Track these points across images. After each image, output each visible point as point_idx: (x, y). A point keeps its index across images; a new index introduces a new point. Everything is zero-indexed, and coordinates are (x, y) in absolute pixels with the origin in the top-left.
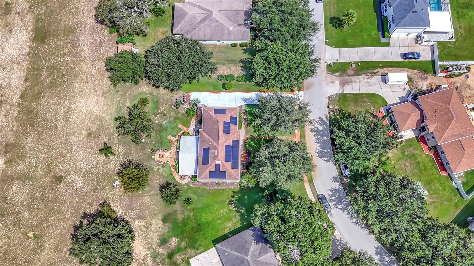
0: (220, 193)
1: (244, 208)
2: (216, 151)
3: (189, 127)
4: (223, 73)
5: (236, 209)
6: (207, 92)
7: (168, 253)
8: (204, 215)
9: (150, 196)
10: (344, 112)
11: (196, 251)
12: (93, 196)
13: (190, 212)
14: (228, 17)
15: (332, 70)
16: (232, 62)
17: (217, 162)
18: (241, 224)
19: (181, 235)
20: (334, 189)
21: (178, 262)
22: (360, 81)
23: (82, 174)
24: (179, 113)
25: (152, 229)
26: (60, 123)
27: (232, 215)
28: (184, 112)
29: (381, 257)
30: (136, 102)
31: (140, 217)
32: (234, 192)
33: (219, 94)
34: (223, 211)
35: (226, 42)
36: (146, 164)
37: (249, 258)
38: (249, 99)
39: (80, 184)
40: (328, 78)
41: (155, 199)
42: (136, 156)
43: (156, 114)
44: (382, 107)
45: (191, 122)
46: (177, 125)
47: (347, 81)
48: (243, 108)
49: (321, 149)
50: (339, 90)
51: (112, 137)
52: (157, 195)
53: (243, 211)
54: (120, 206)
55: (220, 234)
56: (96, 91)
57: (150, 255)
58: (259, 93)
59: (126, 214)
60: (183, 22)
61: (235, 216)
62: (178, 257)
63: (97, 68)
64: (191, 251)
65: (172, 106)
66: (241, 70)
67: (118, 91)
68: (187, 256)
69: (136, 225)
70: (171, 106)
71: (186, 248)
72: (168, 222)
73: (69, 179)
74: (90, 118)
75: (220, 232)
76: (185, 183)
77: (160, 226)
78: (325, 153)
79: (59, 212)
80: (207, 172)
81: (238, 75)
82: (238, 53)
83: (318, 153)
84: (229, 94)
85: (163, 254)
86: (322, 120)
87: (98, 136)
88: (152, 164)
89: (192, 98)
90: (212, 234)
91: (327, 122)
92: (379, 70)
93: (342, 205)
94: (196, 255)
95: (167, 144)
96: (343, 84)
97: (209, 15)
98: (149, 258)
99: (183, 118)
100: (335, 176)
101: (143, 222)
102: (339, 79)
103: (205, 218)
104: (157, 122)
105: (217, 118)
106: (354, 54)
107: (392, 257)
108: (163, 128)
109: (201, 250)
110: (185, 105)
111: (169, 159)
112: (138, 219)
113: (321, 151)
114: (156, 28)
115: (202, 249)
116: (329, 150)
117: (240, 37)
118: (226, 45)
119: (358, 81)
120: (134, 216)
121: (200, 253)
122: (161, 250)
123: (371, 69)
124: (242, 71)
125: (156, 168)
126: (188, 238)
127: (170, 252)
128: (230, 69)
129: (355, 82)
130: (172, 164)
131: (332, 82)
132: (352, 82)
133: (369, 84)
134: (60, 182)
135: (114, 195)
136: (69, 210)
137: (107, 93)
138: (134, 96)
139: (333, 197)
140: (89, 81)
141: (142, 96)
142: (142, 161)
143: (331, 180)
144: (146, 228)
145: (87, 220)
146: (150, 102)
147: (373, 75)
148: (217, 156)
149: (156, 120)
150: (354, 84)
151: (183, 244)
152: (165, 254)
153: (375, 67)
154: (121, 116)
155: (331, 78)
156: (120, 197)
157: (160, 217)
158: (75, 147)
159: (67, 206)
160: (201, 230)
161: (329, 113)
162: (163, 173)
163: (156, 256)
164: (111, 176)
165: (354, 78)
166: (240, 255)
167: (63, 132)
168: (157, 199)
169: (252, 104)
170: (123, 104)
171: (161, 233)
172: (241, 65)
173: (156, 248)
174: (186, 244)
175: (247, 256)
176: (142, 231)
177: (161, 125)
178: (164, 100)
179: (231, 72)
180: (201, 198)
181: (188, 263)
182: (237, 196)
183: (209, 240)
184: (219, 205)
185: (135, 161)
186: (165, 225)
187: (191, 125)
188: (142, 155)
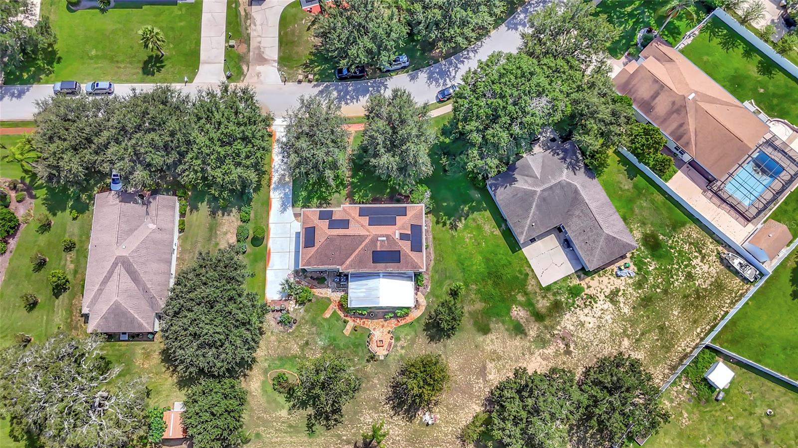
0: (440, 244)
1: (462, 207)
2: (379, 239)
3: (329, 299)
5: (463, 218)
6: (268, 272)
7: (536, 321)
8: (475, 267)
9: (447, 358)
10: (308, 62)
11: (529, 277)
13: (470, 290)
14: (131, 231)
15: (237, 76)
16: (214, 231)
17: (397, 236)
18: (486, 210)
19: (507, 301)
20: (428, 80)
21: (548, 304)
22: (259, 36)
24: (303, 318)
25: (500, 351)
27: (473, 225)
28: (303, 308)
29: (520, 24)
30: (281, 397)
31: (483, 372)
32: (438, 223)
33: (272, 251)
34: (467, 238)
35: (176, 240)
36: (394, 369)
37: (539, 190)
38: (283, 201)
40: (251, 80)
41: (452, 349)
42: (380, 389)
43: (305, 359)
44: (303, 8)
45: (321, 295)
46: (326, 319)
47: (257, 54)
48: (298, 210)
49: (368, 95)
50: (273, 66)
51: (345, 438)
52: (445, 346)
53: (466, 208)
54: (466, 409)
55: (502, 242)
57: (541, 351)
58: (272, 186)
59: (479, 397)
60: (132, 312)
61: (474, 220)
62: (540, 305)
64: (530, 285)
65: (291, 331)
66: (229, 215)
67: (258, 435)
68: (538, 291)
69: (495, 377)
70: (289, 334)
71: (526, 294)
72: (488, 325)
75: (499, 242)
76: (425, 301)
77: (494, 338)
78: (374, 89)
80: (413, 255)
81: (237, 220)
82: (197, 220)
84: (271, 235)
85: (538, 328)
86: (321, 92)
88: (394, 359)
89: (277, 297)
90: (503, 254)
91: (324, 85)
92: (241, 9)
93: (451, 69)
94: (535, 277)
95: (358, 336)
96: (262, 60)
97: (123, 263)
98: (545, 351)
99: (313, 310)
100: (408, 79)
101: (490, 365)
102: (253, 65)
103: (479, 266)
104: (319, 356)
105: (322, 240)
106: (211, 43)
107: (519, 11)
108: (331, 345)
109: (528, 269)
110: (289, 308)
111: (386, 330)
112: (486, 374)
115: (526, 268)
116: (369, 84)
117: (169, 213)
118: (181, 241)
119: (259, 39)
120: (481, 382)
121: (533, 271)
122: (531, 332)
123: (239, 20)
124: (231, 214)
125: (400, 351)
126: (511, 291)
127: (533, 318)
128: (226, 233)
129: (260, 42)
130: (394, 324)
131: (258, 76)
132: (259, 48)
133: (265, 22)
135: (447, 422)
138: (269, 402)
139: (440, 81)
141: (270, 389)
142: (388, 377)
143: (415, 83)
144: (499, 360)
146: (281, 370)
147: (249, 17)
148: (388, 236)
149: (315, 358)
150: (262, 45)
151: (520, 298)
152: (537, 325)
153: (237, 14)
154: (306, 423)
155: (251, 77)
156: (450, 410)
157: (480, 338)
160: (497, 270)
161: (310, 81)
162: (409, 338)
163: (541, 339)
164: (415, 431)
165: (253, 44)
166: (535, 203)
168: (451, 346)
169: (291, 196)
170: (283, 422)
171: (506, 334)
172: (221, 215)
173: (529, 341)
174: (520, 294)
175: (535, 192)
176: (504, 367)
177: (324, 349)
178: (278, 347)
179: (232, 231)
180: (448, 275)
181: (548, 288)
182: (444, 218)
183: (513, 258)
184: (459, 244)
185: (390, 389)
186: (493, 328)
187: (326, 296)
188: (379, 379)
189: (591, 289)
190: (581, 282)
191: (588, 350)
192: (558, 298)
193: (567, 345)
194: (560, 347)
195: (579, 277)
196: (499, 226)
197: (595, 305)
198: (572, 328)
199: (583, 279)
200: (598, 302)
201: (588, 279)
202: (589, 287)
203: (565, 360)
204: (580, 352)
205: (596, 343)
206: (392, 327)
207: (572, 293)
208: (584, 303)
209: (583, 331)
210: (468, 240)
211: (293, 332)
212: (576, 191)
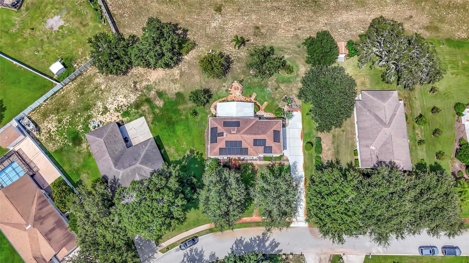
0: (201, 141)
1: (186, 164)
2: (235, 132)
3: (265, 111)
4: (324, 142)
5: (186, 157)
6: (302, 127)
7: (150, 99)
8: (182, 128)
9: (200, 81)
11: (151, 122)
12: (202, 35)
13: (185, 116)
14: (384, 145)
15: (335, 261)
16: (336, 151)
17: (225, 134)
18: (172, 161)
19: (164, 109)
20: (203, 254)
21: (142, 107)
23: (222, 26)
24: (279, 102)
25: (172, 84)
26: (269, 5)
27: (180, 153)
28: (280, 107)
30: (288, 63)
31: (182, 74)
32: (202, 154)
33: (300, 139)
34: (185, 145)
35: (358, 144)
36: (229, 75)
37: (138, 165)
38: (296, 169)
39: (214, 25)
40: (325, 256)
41: (197, 86)
42: (236, 67)
43: (277, 81)
45: (270, 113)
46: (266, 101)
48: (286, 163)
49: (244, 243)
52: (201, 87)
53: (183, 163)
54: (192, 57)
55: (164, 142)
56: (299, 29)
57: (149, 84)
58: (304, 179)
59: (185, 62)
60: (375, 99)
61: (180, 156)
62: (147, 107)
63: (323, 28)
64: (151, 117)
65: (285, 96)
66: (328, 161)
67: (299, 47)
68: (147, 115)
69: (176, 71)
70: (286, 94)
71: (154, 113)
72: (177, 97)
73: (218, 16)
74: (273, 27)
75: (166, 142)
76: (211, 110)
77: (174, 91)
78: (240, 248)
79: (190, 12)
80: (216, 125)
81: (323, 157)
82: (347, 157)
83: (241, 240)
84: (301, 148)
85: (149, 95)
86: (277, 245)
87: (255, 35)
88: (229, 81)
89: (294, 113)
90: (165, 135)
91: (274, 251)
94: (148, 122)
95: (248, 92)
97: (385, 124)
98: (147, 84)
99: (274, 106)
100: (217, 255)
101: (178, 77)
103: (179, 129)
104: (269, 83)
105: (269, 133)
108: (263, 88)
109: (151, 126)
110: (287, 107)
111: (233, 95)
112: (180, 73)
113: (243, 243)
114: (369, 76)
116: (243, 252)
117: (364, 157)
118: (355, 145)
120: (183, 69)
121: (149, 126)
122: (154, 93)
124: (327, 162)
125: (226, 85)
126: (162, 114)
128: (329, 149)
130: (229, 98)
131: (320, 259)
134: (216, 11)
135: (202, 52)
136: (191, 19)
137: (298, 38)
138: (295, 61)
139: (195, 253)
140: (310, 23)
141: (295, 68)
142: (232, 72)
143: (212, 252)
144: (173, 79)
145: (182, 33)
146: (290, 76)
148: (230, 133)
149: (271, 82)
151: (157, 111)
152: (150, 97)
154: (274, 51)
155: (325, 258)
157: (182, 90)
158: (246, 18)
159: (195, 17)
160: (169, 126)
161: (284, 254)
162: (221, 91)
163: (148, 89)
164: (218, 48)
166: (142, 157)
167: (261, 8)
168: (198, 87)
169: (292, 172)
170: (286, 52)
171: (167, 92)
172: (333, 161)
173: (155, 88)
174: (157, 113)
175: (141, 163)
176: (170, 76)
177: (266, 86)
178: (292, 87)
179: (325, 151)
180: (197, 124)
181: (141, 116)
182: (197, 157)
183: (159, 133)
184: (190, 141)
185: (231, 67)
186: (174, 95)
187: (267, 113)
188: (237, 72)
189: (117, 115)
190: (122, 119)
191: (124, 84)
192: (136, 111)
193: (135, 86)
194: (139, 85)
195: (123, 122)
196: (165, 151)
197: (116, 107)
198: (131, 95)
199: (120, 121)
200: (114, 108)
201: (118, 121)
202: (118, 116)
203: (137, 79)
204: (128, 83)
205: (119, 87)
206: (230, 96)
207: (128, 113)
208: (122, 108)
209: (125, 93)
210: (185, 143)
211: (284, 95)
212: (115, 165)
